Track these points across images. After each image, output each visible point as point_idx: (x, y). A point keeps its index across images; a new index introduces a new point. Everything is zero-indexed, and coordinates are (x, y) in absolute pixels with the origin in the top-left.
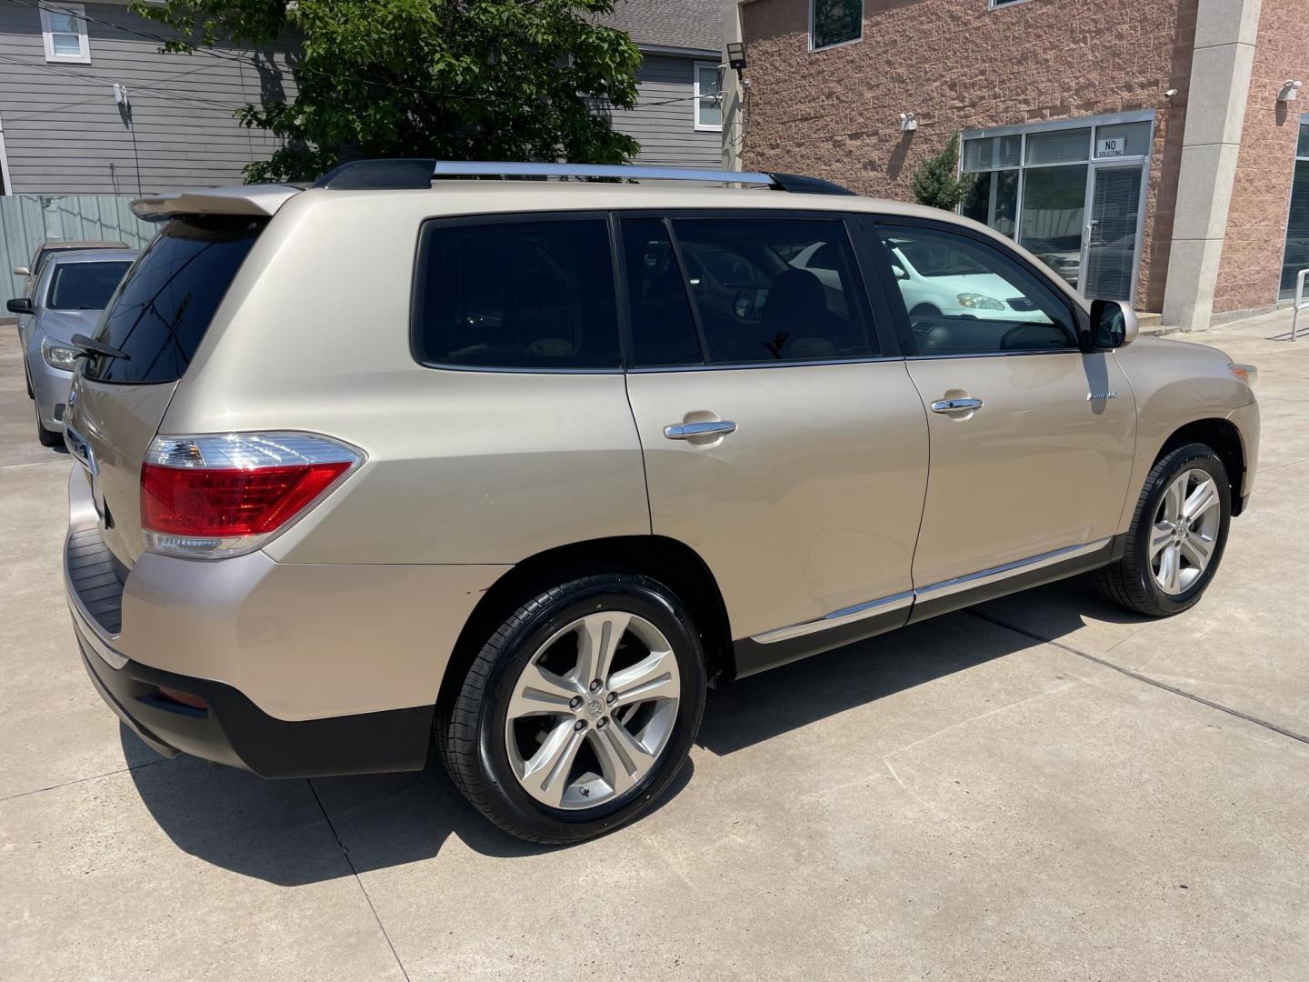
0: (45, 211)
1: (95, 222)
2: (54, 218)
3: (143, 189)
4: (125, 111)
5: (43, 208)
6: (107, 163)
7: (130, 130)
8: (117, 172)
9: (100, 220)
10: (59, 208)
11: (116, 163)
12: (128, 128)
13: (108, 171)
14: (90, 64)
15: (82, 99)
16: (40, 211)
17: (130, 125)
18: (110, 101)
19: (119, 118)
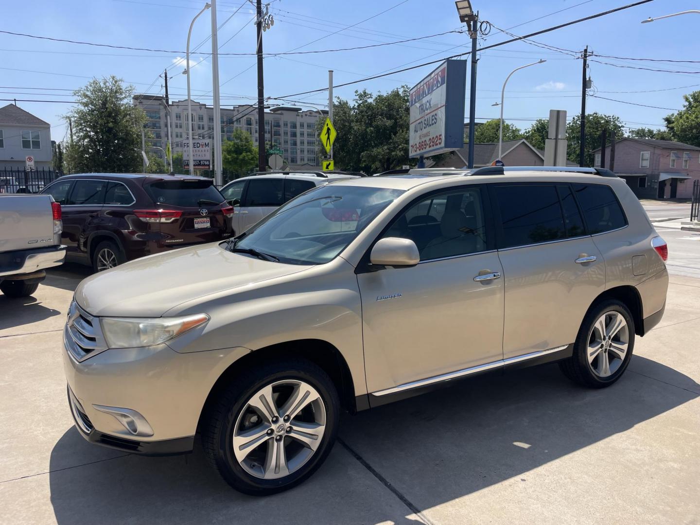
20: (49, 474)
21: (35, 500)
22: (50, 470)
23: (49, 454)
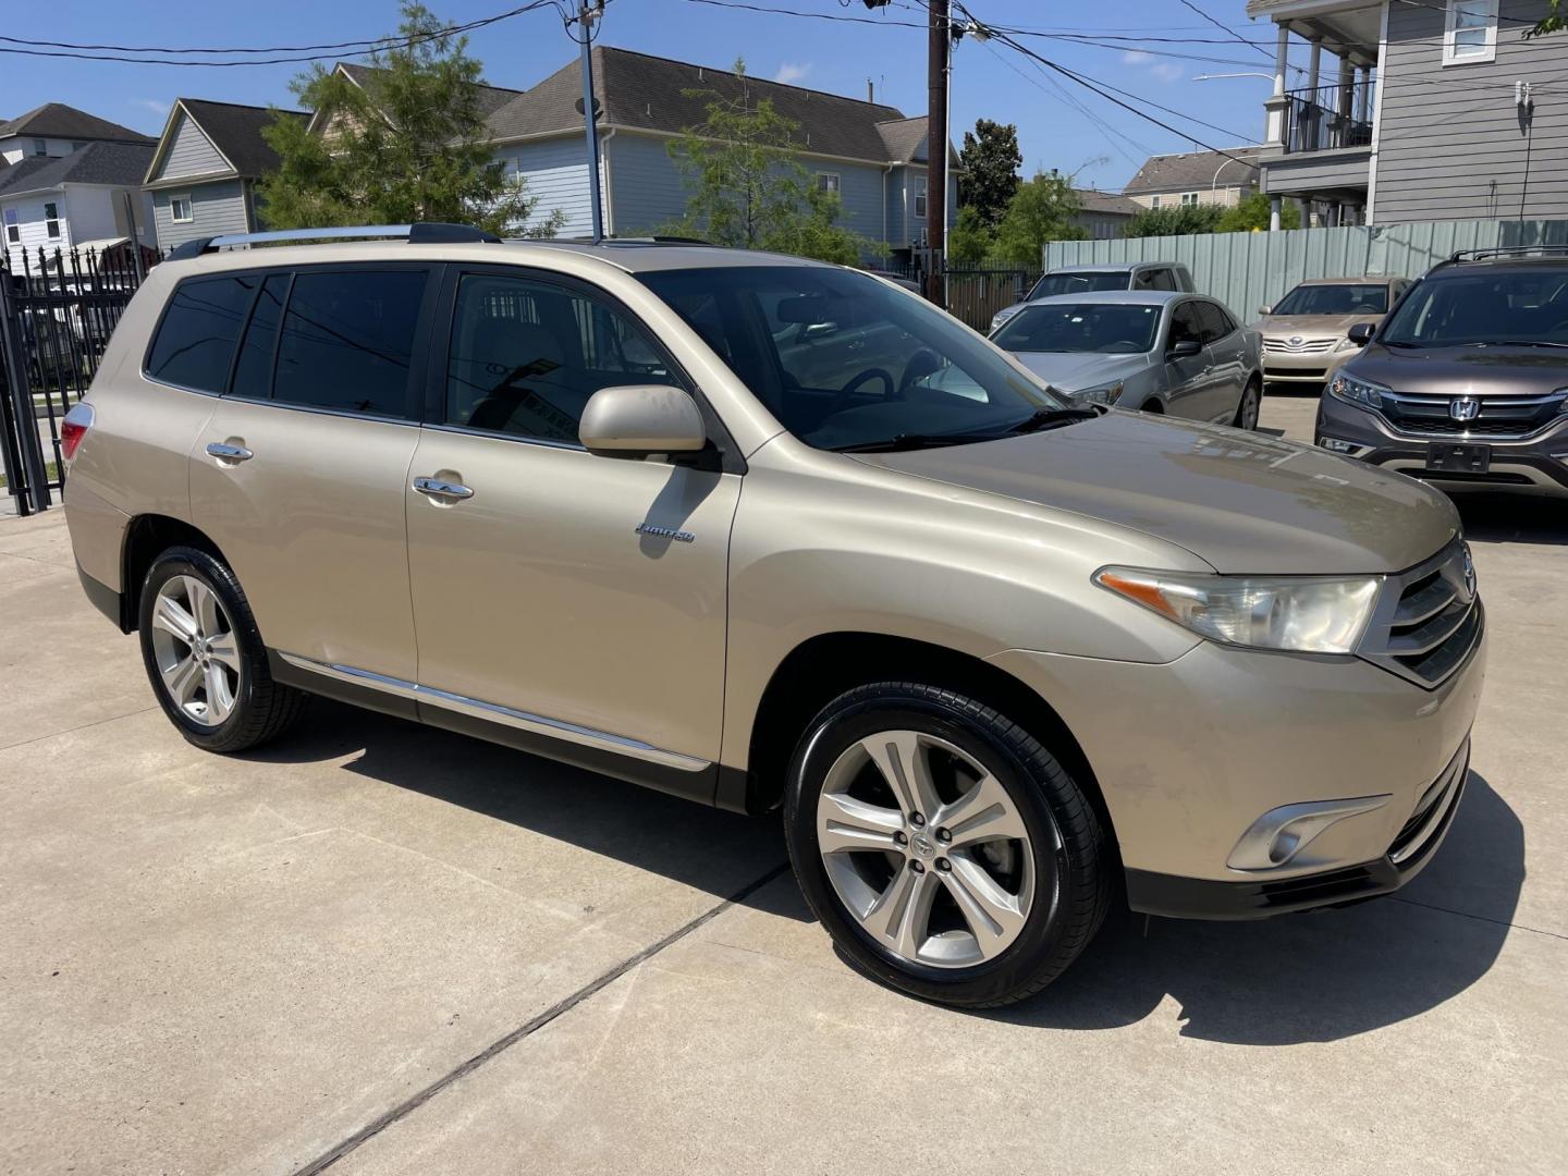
0: (1373, 242)
1: (1424, 253)
2: (1380, 249)
3: (1527, 210)
4: (1526, 114)
5: (1370, 239)
6: (1488, 180)
7: (1527, 136)
8: (1500, 189)
9: (1430, 250)
10: (1388, 237)
11: (1499, 179)
12: (1524, 134)
13: (1489, 190)
14: (1493, 62)
15: (1475, 105)
16: (1366, 242)
17: (1527, 131)
18: (1508, 103)
19: (1516, 125)
20: (1514, 923)
21: (1557, 887)
22: (1508, 929)
23: (1499, 966)
